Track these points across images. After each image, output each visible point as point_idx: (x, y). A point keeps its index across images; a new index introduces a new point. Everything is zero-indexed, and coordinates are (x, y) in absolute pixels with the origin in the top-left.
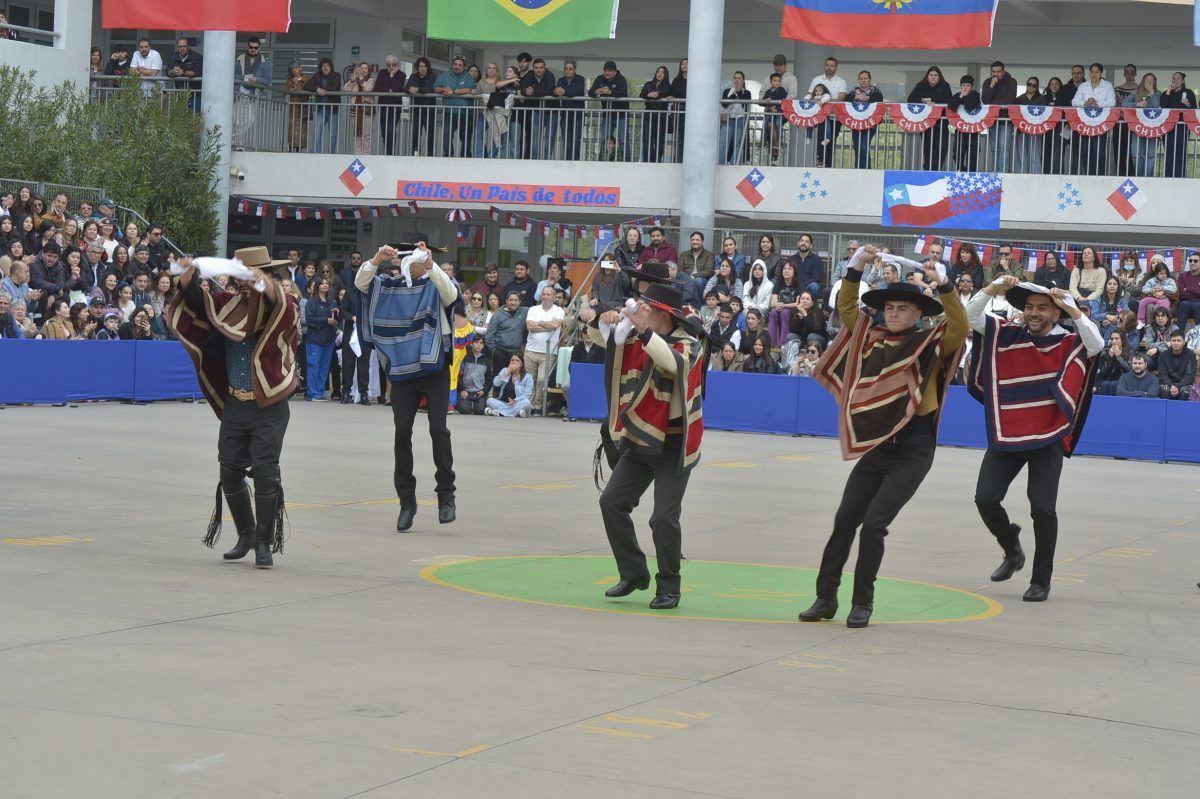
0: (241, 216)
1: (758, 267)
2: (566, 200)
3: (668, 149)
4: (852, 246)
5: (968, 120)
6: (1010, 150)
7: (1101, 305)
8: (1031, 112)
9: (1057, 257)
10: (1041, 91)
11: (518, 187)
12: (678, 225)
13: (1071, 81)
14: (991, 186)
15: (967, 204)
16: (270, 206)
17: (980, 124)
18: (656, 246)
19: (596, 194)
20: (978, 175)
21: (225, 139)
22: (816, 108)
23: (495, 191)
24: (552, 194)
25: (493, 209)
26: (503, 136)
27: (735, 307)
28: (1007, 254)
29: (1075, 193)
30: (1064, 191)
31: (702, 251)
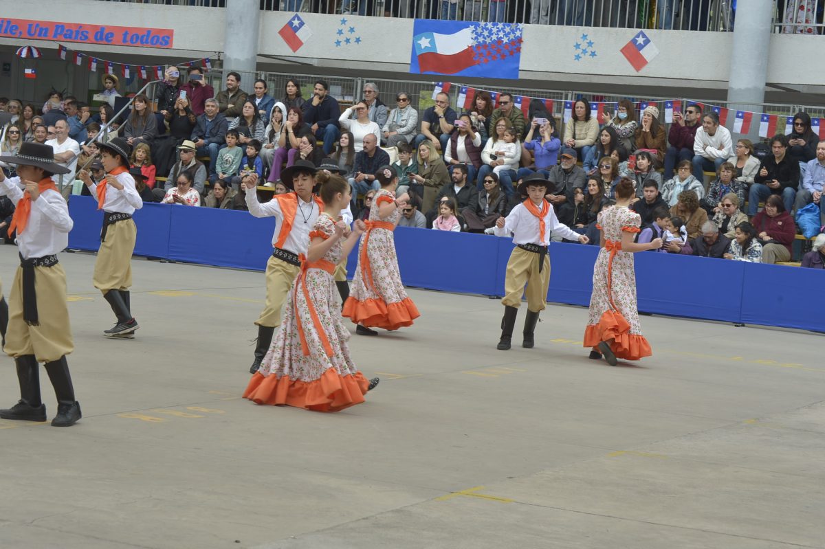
1: (277, 109)
2: (125, 41)
11: (80, 26)
12: (222, 67)
14: (512, 36)
15: (489, 53)
19: (152, 35)
20: (500, 25)
23: (61, 29)
24: (112, 34)
25: (62, 48)
29: (590, 44)
30: (580, 41)
31: (237, 91)
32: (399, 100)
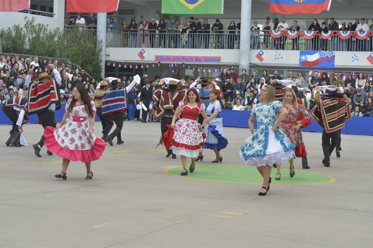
0: (108, 66)
1: (262, 80)
2: (205, 60)
3: (235, 45)
4: (291, 73)
5: (324, 35)
6: (337, 44)
7: (364, 90)
8: (343, 33)
9: (352, 76)
10: (346, 26)
11: (190, 57)
12: (238, 67)
13: (355, 24)
14: (332, 55)
15: (325, 60)
16: (117, 63)
17: (328, 37)
18: (232, 74)
19: (214, 59)
20: (328, 52)
21: (104, 44)
22: (279, 32)
23: (184, 58)
24: (201, 59)
25: (183, 64)
26: (186, 42)
27: (255, 92)
28: (337, 75)
29: (357, 57)
30: (353, 56)
31: (246, 75)
32: (299, 75)
